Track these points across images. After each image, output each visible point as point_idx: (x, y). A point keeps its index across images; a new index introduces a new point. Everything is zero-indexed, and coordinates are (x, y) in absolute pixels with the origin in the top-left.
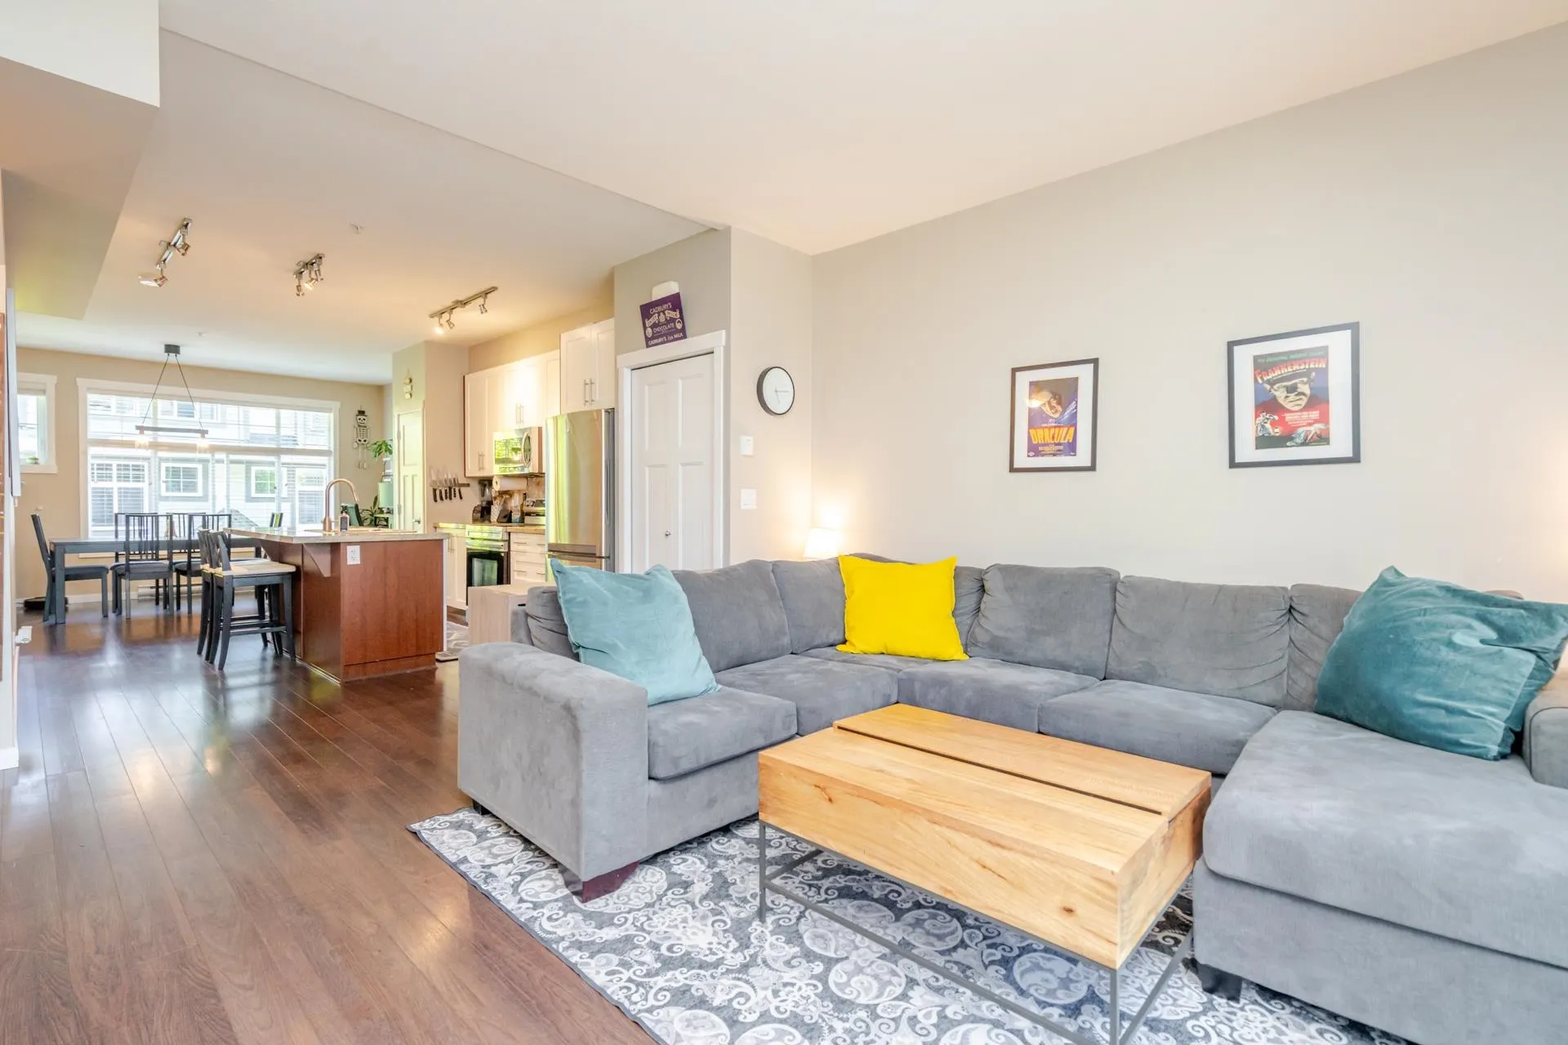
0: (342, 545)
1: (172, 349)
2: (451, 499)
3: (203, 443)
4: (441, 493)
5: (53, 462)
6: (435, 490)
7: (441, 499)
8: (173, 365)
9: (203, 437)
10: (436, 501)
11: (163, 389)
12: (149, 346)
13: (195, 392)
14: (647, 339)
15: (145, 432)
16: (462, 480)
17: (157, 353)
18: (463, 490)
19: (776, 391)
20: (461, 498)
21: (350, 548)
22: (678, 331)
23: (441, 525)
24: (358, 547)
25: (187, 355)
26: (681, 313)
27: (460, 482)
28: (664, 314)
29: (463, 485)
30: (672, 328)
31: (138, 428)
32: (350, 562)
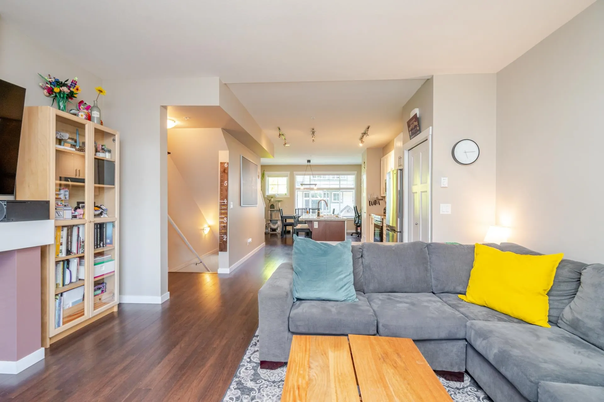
0: (313, 222)
1: (309, 161)
2: (375, 205)
3: (315, 188)
4: (372, 203)
5: (289, 195)
6: (370, 202)
7: (372, 205)
8: (309, 165)
9: (315, 186)
10: (370, 205)
11: (307, 173)
12: (302, 161)
13: (314, 173)
14: (410, 136)
15: (303, 185)
16: (380, 198)
17: (305, 162)
18: (380, 201)
19: (465, 152)
20: (379, 204)
21: (315, 222)
22: (418, 130)
23: (372, 215)
24: (317, 222)
25: (312, 162)
26: (418, 123)
27: (379, 198)
28: (413, 124)
29: (380, 200)
30: (416, 130)
31: (301, 184)
32: (315, 227)
